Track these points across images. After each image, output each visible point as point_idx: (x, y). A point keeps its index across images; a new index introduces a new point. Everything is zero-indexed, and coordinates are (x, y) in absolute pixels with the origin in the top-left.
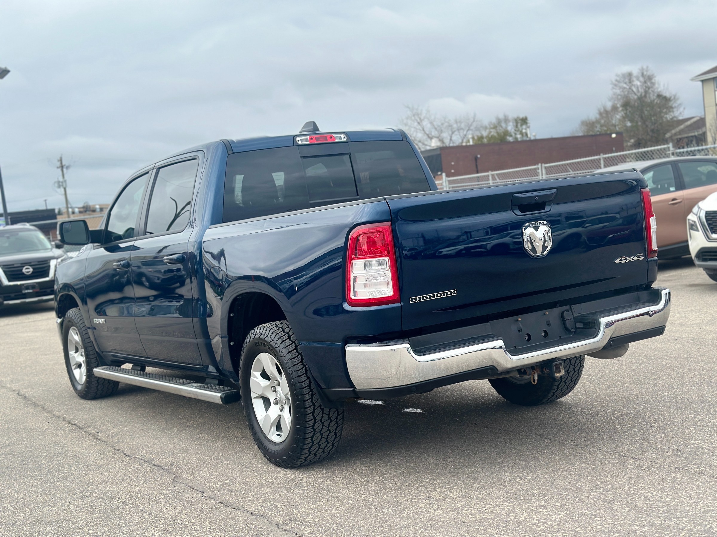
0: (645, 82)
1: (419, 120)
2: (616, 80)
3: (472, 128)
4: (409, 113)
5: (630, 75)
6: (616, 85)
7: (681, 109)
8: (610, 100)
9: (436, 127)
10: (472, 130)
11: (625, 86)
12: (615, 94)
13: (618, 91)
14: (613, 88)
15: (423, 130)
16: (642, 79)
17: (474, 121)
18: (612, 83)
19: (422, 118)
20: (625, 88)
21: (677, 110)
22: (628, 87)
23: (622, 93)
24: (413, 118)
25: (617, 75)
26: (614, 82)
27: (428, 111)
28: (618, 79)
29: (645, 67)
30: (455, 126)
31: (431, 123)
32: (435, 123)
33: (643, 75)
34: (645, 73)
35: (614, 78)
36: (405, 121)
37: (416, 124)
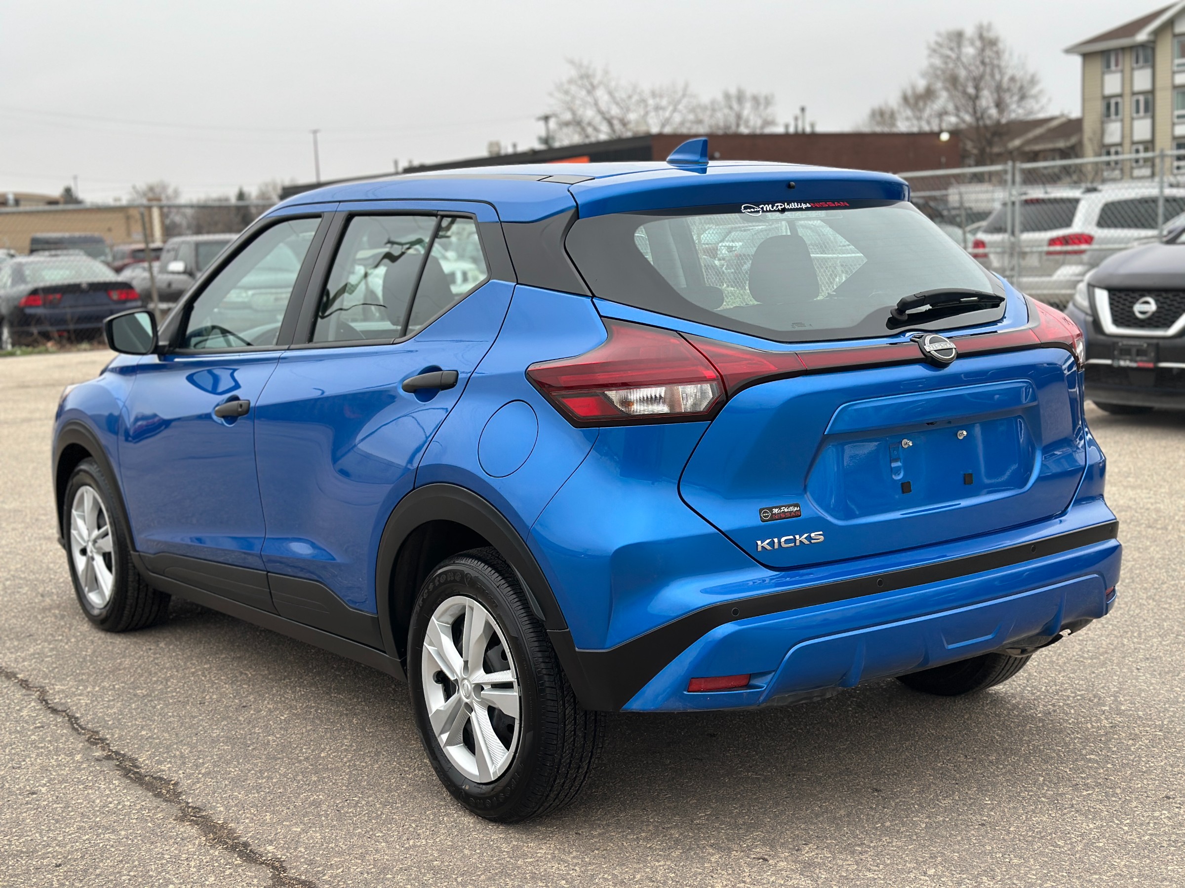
0: (983, 50)
1: (589, 87)
2: (937, 43)
3: (680, 107)
4: (574, 73)
5: (959, 36)
6: (934, 51)
7: (1044, 100)
8: (924, 75)
9: (618, 99)
10: (680, 112)
11: (949, 53)
12: (932, 66)
13: (937, 62)
14: (930, 56)
15: (596, 104)
16: (978, 44)
17: (684, 95)
18: (929, 47)
19: (596, 82)
20: (948, 57)
21: (1037, 102)
22: (953, 56)
23: (943, 66)
24: (580, 82)
25: (939, 34)
26: (933, 46)
27: (606, 72)
28: (940, 40)
29: (985, 23)
30: (651, 102)
31: (611, 94)
32: (617, 95)
33: (981, 37)
34: (985, 34)
35: (933, 39)
36: (566, 86)
37: (583, 93)
